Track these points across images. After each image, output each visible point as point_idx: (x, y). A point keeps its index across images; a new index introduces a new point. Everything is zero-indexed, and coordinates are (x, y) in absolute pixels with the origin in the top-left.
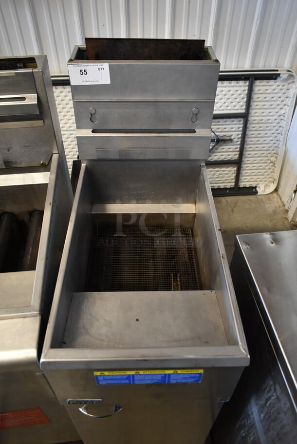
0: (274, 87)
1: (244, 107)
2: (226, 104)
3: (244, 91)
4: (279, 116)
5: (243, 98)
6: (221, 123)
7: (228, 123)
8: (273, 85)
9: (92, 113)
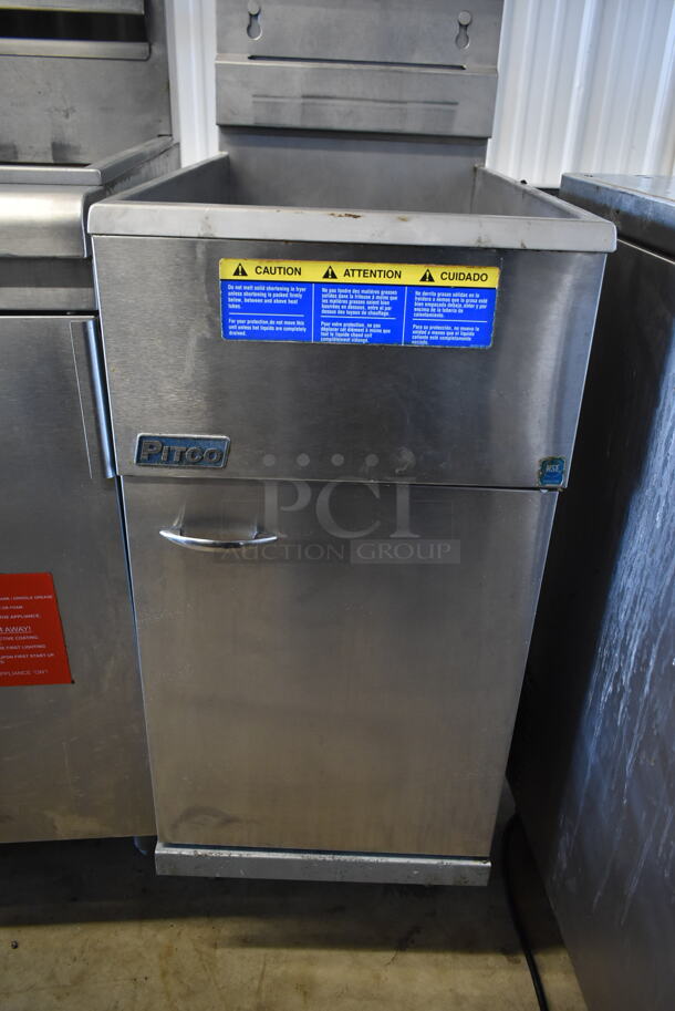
9: (254, 13)
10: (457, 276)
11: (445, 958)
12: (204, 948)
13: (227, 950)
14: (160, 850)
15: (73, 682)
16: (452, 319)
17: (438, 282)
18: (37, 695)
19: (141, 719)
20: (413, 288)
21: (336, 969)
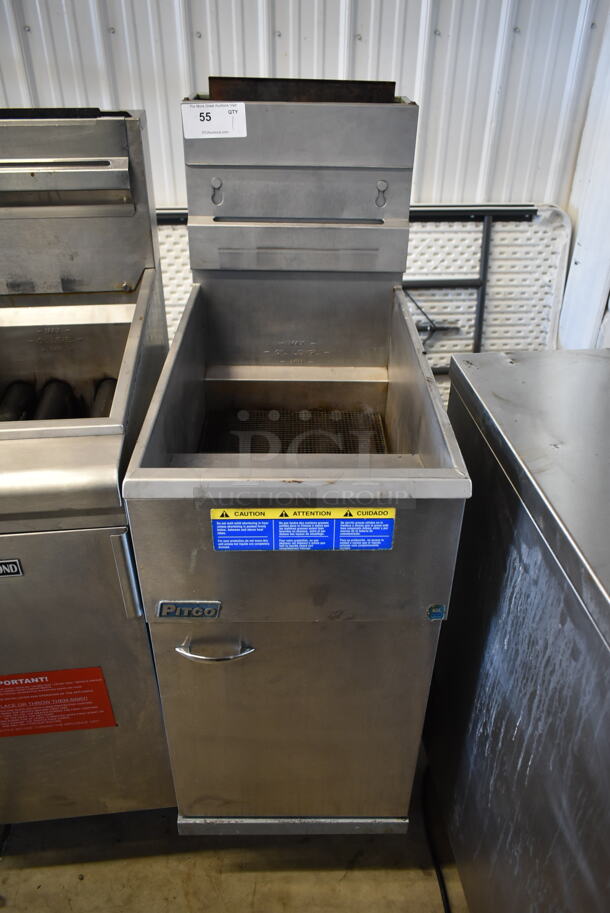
0: (528, 235)
1: (478, 269)
2: (445, 263)
3: (476, 240)
4: (542, 287)
5: (475, 253)
6: (437, 298)
7: (450, 297)
8: (527, 231)
9: (216, 187)
10: (367, 513)
11: (380, 874)
12: (213, 874)
13: (230, 874)
14: (181, 820)
15: (117, 725)
16: (365, 536)
17: (355, 516)
18: (93, 735)
19: (165, 742)
20: (338, 520)
21: (305, 885)
